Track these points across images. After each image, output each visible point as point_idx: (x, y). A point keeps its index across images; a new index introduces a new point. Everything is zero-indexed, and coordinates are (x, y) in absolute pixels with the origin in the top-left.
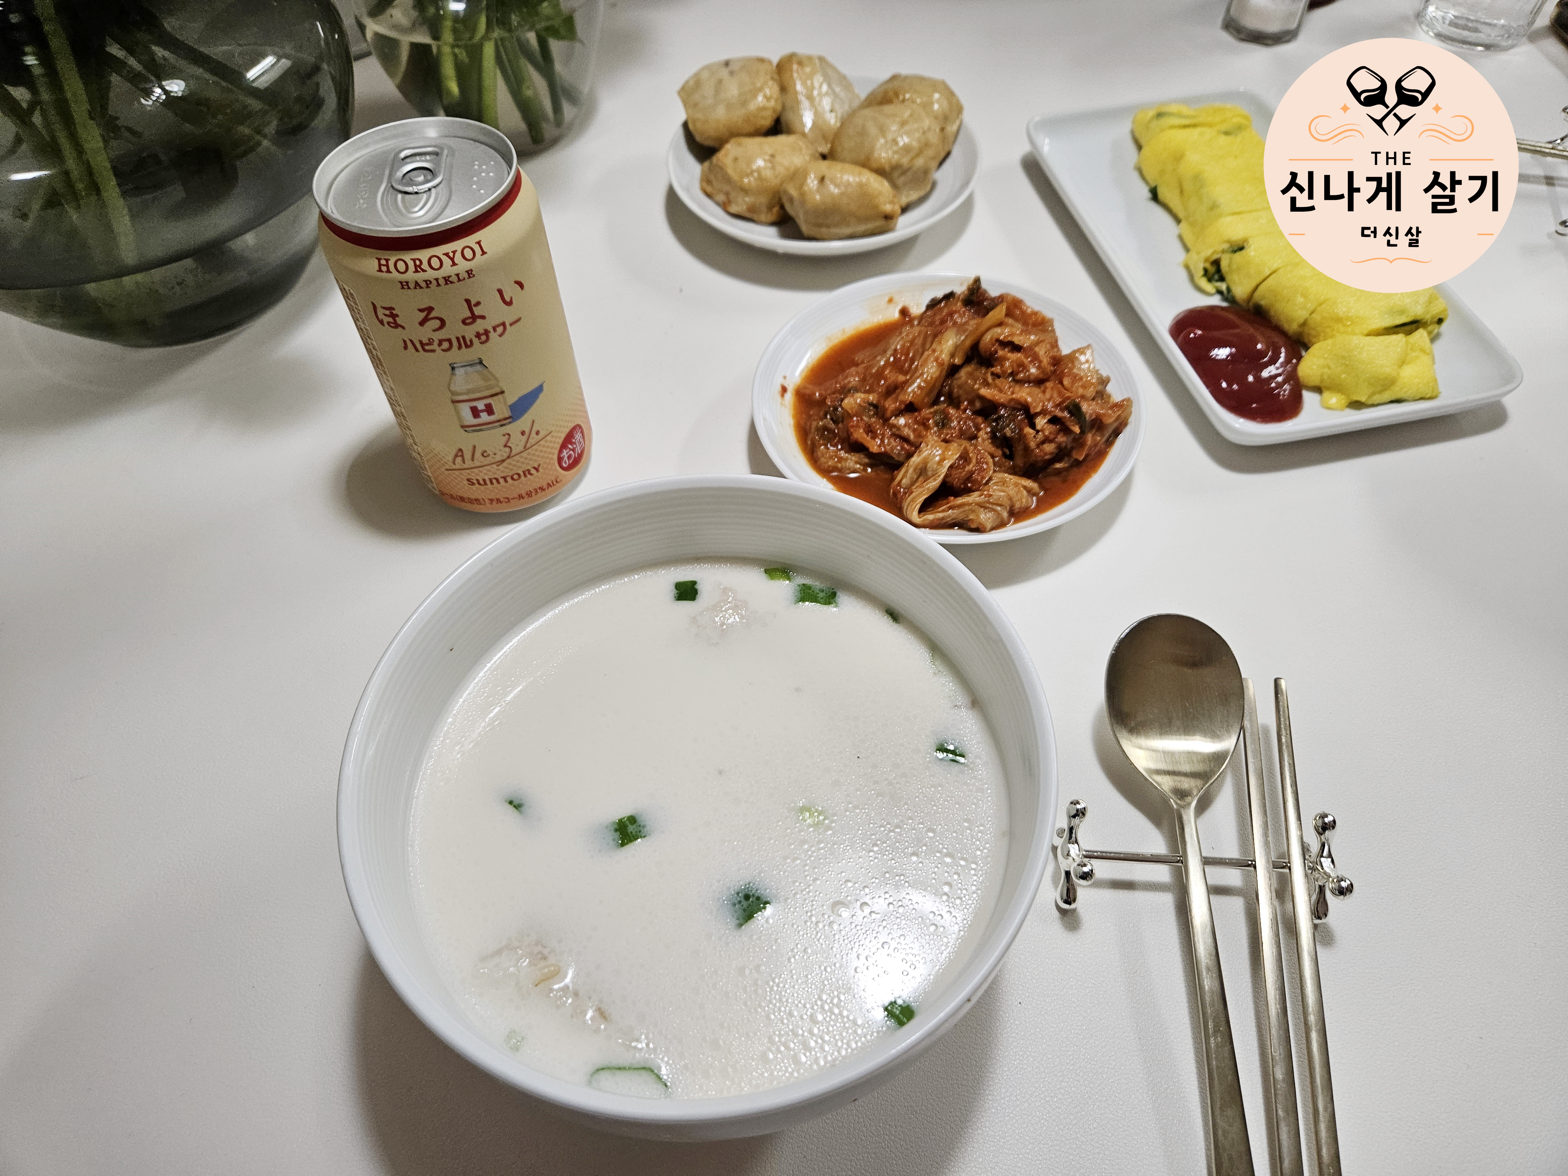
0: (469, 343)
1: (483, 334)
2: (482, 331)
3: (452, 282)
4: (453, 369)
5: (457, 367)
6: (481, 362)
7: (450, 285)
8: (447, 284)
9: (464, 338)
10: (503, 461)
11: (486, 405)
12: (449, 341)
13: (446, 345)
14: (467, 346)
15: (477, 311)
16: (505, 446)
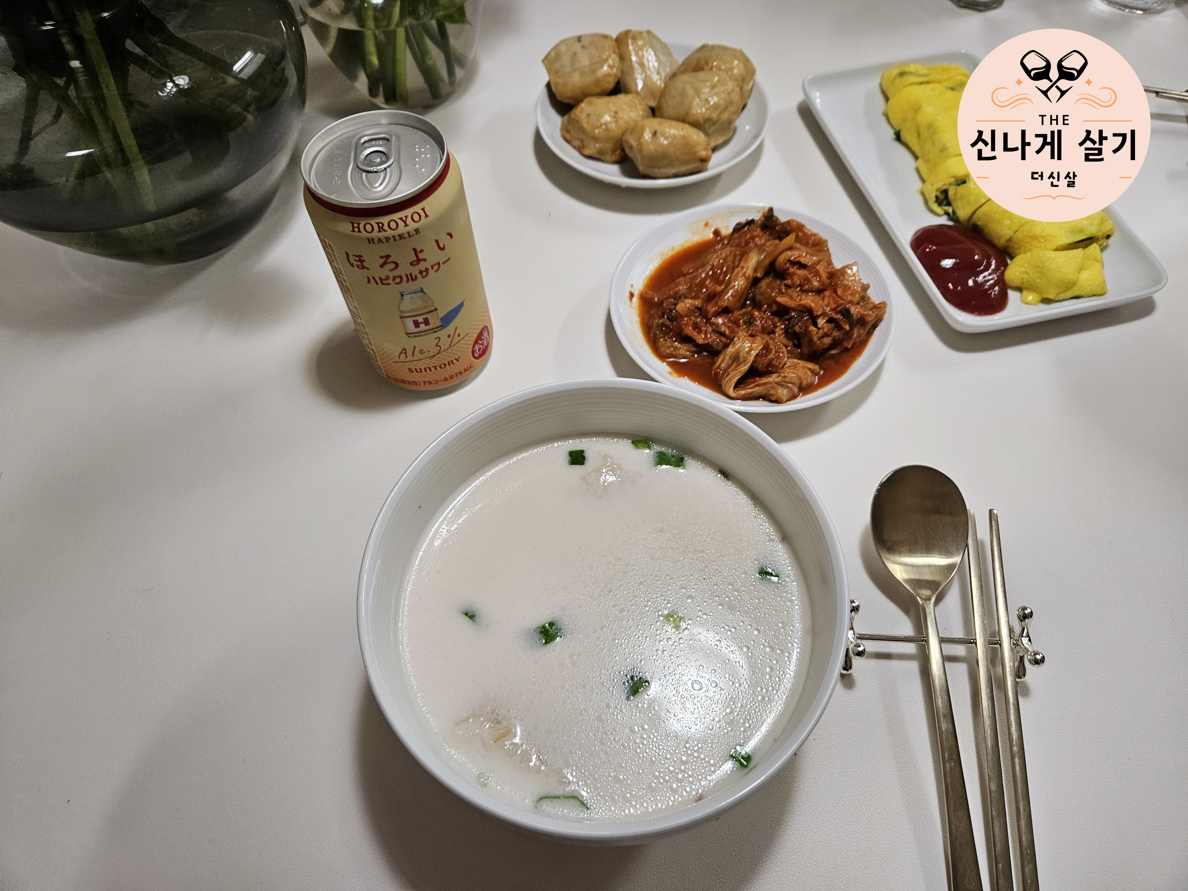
0: (414, 277)
1: (424, 272)
2: (423, 269)
3: (404, 238)
4: (402, 295)
5: (406, 294)
6: (422, 290)
7: (403, 240)
8: (401, 239)
9: (411, 274)
10: (434, 356)
11: (424, 319)
12: (401, 277)
13: (398, 280)
14: (413, 280)
15: (421, 256)
16: (437, 345)
